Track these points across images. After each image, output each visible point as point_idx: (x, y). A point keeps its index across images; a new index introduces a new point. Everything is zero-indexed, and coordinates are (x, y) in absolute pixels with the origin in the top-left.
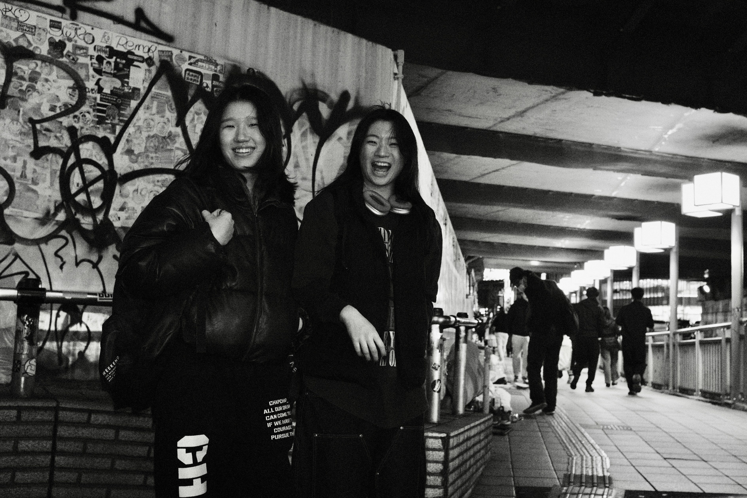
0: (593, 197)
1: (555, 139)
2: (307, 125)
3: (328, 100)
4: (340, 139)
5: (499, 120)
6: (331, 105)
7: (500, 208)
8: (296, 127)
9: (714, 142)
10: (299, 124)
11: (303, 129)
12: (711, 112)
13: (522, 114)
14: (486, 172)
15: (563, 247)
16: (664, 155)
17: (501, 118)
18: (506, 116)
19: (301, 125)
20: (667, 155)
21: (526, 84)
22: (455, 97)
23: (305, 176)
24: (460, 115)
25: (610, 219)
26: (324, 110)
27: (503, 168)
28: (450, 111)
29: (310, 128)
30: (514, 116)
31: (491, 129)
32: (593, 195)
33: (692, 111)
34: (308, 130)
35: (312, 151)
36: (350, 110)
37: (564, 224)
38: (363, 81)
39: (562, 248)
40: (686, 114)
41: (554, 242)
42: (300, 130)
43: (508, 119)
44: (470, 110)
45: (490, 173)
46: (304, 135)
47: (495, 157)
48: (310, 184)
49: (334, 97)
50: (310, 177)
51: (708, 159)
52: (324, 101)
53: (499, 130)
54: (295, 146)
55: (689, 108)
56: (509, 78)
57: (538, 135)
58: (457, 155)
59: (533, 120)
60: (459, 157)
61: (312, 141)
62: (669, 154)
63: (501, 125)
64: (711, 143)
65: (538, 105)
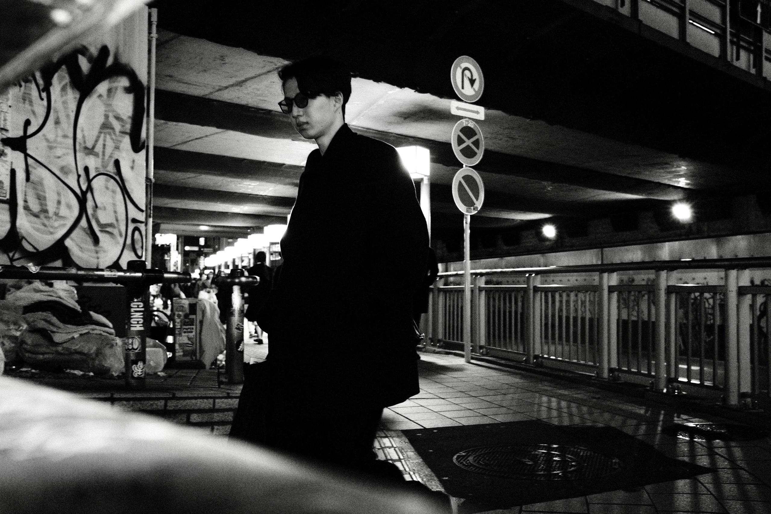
0: (285, 166)
1: (266, 110)
2: (67, 80)
3: (88, 54)
4: (100, 96)
5: (217, 88)
6: (90, 59)
7: (192, 175)
8: (55, 79)
9: (405, 118)
10: (58, 76)
11: (64, 83)
12: (412, 91)
13: (240, 84)
14: (188, 140)
15: (241, 212)
16: (359, 128)
17: (219, 86)
18: (225, 84)
19: (61, 79)
20: (362, 129)
21: (256, 54)
22: (179, 63)
23: (66, 133)
24: (179, 81)
25: (292, 187)
26: (84, 64)
27: (207, 136)
28: (170, 76)
29: (70, 82)
30: (232, 86)
31: (207, 97)
32: (284, 164)
33: (396, 89)
34: (69, 84)
35: (73, 106)
36: (110, 66)
37: (249, 191)
38: (121, 37)
39: (240, 214)
40: (390, 92)
41: (233, 208)
42: (60, 83)
43: (226, 88)
44: (192, 77)
45: (192, 140)
46: (64, 89)
47: (203, 125)
48: (71, 141)
49: (94, 51)
50: (71, 135)
51: (395, 134)
52: (83, 54)
53: (214, 98)
54: (55, 101)
55: (395, 87)
56: (239, 47)
57: (250, 105)
58: (165, 121)
59: (250, 90)
60: (166, 123)
61: (72, 96)
62: (364, 128)
63: (217, 93)
64: (403, 119)
65: (259, 75)
